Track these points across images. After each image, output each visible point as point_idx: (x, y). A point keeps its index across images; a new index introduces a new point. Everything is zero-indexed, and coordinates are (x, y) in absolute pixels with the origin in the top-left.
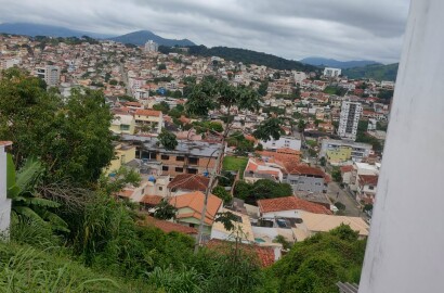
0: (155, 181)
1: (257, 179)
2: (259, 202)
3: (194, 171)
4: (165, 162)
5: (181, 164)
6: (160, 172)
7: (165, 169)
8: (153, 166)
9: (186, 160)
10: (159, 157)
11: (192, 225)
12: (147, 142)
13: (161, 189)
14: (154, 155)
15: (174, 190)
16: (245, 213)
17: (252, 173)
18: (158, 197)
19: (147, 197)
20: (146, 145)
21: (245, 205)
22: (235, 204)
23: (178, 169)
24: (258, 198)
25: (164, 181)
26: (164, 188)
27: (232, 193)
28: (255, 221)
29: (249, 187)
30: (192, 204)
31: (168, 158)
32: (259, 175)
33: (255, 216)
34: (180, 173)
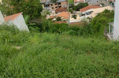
0: (51, 12)
1: (78, 4)
2: (80, 10)
3: (60, 7)
4: (52, 6)
5: (56, 6)
6: (52, 9)
7: (53, 8)
8: (50, 8)
9: (57, 4)
10: (50, 5)
11: (64, 21)
12: (46, 2)
13: (53, 14)
14: (49, 5)
15: (57, 13)
16: (77, 14)
17: (76, 2)
18: (53, 16)
19: (51, 17)
20: (46, 3)
21: (77, 12)
22: (74, 12)
24: (80, 9)
26: (54, 13)
27: (72, 10)
28: (80, 15)
29: (76, 6)
30: (63, 15)
31: (52, 5)
32: (78, 2)
33: (80, 14)
34: (57, 8)
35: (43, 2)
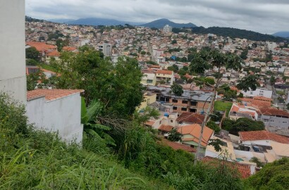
0: (168, 116)
1: (238, 118)
2: (239, 133)
3: (194, 111)
4: (175, 104)
5: (185, 106)
6: (172, 110)
7: (175, 108)
8: (167, 107)
9: (189, 103)
10: (171, 100)
11: (192, 146)
12: (163, 91)
13: (172, 121)
14: (168, 99)
15: (181, 123)
16: (230, 140)
17: (235, 113)
18: (170, 127)
19: (163, 126)
20: (163, 93)
21: (229, 135)
22: (223, 133)
23: (183, 109)
24: (239, 130)
25: (174, 117)
26: (174, 121)
27: (220, 126)
28: (237, 146)
29: (233, 122)
30: (192, 132)
31: (177, 101)
32: (240, 114)
33: (237, 143)
34: (185, 112)
35: (158, 89)
